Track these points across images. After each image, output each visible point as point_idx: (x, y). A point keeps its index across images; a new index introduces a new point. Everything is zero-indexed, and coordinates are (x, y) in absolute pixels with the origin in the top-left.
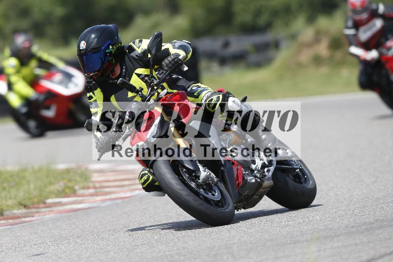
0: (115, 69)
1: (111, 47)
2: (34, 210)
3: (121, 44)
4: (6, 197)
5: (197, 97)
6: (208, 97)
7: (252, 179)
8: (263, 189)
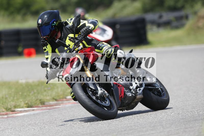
0: (58, 34)
1: (55, 22)
2: (60, 102)
3: (61, 21)
4: (46, 95)
5: (101, 50)
6: (107, 50)
7: (130, 94)
8: (137, 99)
